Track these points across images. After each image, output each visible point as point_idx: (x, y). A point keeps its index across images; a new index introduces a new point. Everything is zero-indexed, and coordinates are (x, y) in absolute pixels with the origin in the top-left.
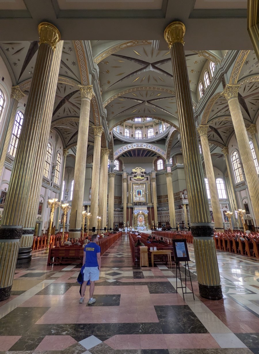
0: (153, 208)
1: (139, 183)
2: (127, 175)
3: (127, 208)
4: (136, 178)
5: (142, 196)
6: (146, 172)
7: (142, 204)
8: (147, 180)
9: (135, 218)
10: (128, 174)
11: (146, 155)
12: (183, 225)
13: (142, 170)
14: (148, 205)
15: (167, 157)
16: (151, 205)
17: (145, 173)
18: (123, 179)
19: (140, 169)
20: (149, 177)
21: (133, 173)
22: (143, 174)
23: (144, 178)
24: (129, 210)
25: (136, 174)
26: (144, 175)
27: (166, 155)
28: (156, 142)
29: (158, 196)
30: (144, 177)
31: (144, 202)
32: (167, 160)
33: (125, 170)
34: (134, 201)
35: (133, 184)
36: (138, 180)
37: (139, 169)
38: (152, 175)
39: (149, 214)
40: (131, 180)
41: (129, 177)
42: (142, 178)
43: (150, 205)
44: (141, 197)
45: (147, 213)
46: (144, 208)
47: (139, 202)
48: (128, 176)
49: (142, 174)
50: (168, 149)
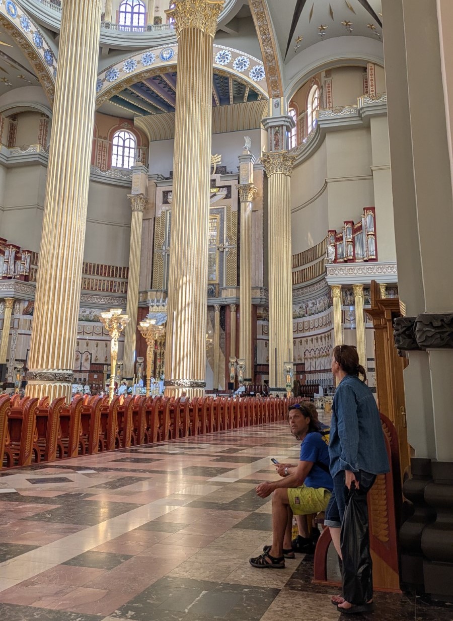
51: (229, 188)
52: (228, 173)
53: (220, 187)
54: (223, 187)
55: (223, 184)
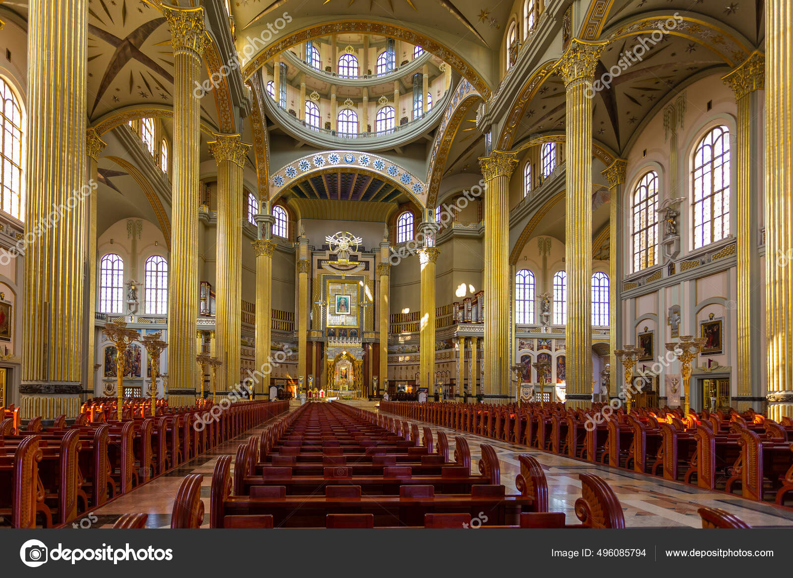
0: (376, 345)
1: (343, 278)
2: (310, 251)
3: (309, 343)
4: (336, 262)
5: (349, 313)
6: (364, 248)
7: (348, 333)
8: (367, 268)
9: (328, 369)
10: (312, 251)
11: (367, 197)
12: (452, 388)
13: (352, 239)
14: (366, 336)
15: (428, 200)
16: (374, 337)
17: (362, 249)
18: (299, 263)
19: (348, 236)
20: (371, 260)
21: (326, 247)
22: (356, 253)
23: (357, 263)
24: (314, 348)
25: (335, 252)
26: (359, 254)
27: (426, 196)
28: (398, 150)
29: (391, 315)
30: (357, 261)
31: (356, 329)
32: (427, 211)
33: (303, 237)
34: (328, 326)
35: (325, 278)
36: (342, 268)
37: (344, 237)
38: (380, 256)
39: (367, 360)
40: (320, 267)
41: (316, 258)
42: (351, 263)
43: (370, 336)
44: (348, 315)
45: (361, 357)
46: (353, 344)
47: (341, 329)
48: (312, 255)
49: (352, 252)
50: (433, 175)
51: (367, 263)
52: (366, 252)
53: (361, 262)
54: (362, 262)
55: (363, 259)
